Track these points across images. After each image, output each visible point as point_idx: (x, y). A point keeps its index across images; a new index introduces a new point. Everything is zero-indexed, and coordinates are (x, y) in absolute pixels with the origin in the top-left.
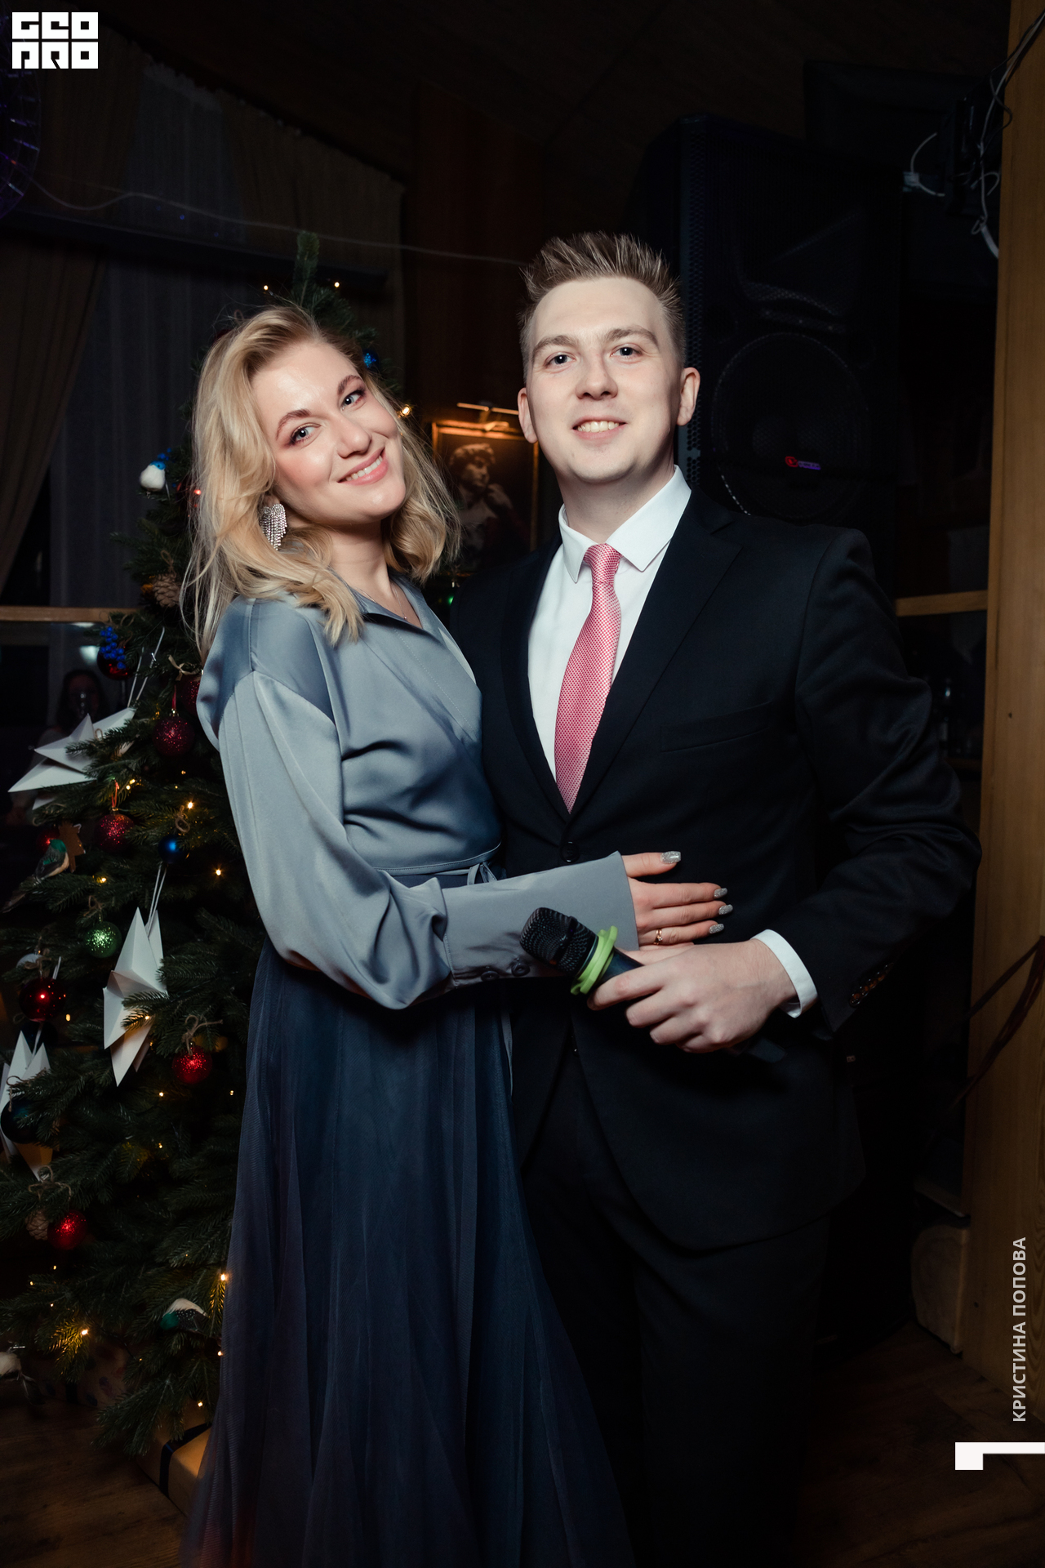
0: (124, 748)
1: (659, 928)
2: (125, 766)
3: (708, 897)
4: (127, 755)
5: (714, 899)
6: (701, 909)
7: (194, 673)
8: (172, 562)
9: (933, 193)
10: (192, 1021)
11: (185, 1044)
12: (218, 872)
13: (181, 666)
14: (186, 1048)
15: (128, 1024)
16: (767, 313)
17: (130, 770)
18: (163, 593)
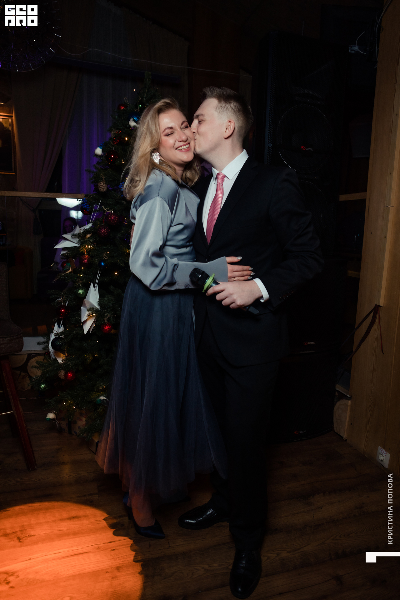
0: (89, 235)
1: (235, 278)
2: (89, 241)
3: (248, 270)
4: (89, 238)
5: (249, 270)
6: (246, 273)
7: (110, 211)
8: (104, 178)
9: (363, 53)
10: (107, 315)
11: (105, 321)
12: (116, 274)
13: (106, 209)
14: (105, 322)
15: (88, 315)
16: (297, 98)
17: (90, 242)
18: (101, 187)
